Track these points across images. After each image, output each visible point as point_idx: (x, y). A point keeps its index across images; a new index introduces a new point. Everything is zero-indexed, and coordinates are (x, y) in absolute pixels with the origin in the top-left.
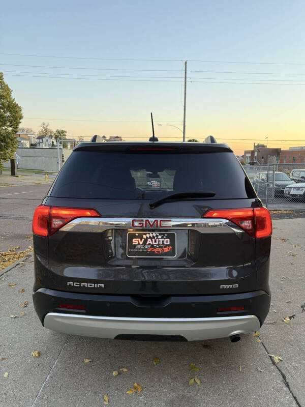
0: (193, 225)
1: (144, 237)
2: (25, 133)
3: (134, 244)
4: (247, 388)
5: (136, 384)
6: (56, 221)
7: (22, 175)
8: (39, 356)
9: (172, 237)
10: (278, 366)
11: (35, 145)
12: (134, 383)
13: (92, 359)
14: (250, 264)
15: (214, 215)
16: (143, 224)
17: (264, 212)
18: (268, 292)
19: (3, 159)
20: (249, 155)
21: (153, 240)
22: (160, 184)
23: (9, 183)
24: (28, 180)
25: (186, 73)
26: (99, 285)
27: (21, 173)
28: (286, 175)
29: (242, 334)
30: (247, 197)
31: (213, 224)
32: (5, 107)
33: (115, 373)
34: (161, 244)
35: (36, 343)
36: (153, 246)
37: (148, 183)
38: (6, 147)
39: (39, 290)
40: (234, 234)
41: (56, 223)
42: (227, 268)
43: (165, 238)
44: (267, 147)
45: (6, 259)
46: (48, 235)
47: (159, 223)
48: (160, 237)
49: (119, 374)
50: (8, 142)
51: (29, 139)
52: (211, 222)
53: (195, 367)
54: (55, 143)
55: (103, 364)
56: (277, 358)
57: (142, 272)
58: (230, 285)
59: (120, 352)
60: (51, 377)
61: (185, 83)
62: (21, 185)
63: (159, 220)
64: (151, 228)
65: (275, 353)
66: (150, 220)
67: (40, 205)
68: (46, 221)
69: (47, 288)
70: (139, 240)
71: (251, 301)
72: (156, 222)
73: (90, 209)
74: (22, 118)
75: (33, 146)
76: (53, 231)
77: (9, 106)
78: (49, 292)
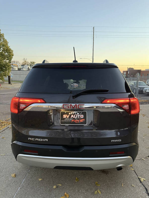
0: (97, 107)
1: (70, 114)
2: (15, 63)
3: (64, 117)
4: (126, 196)
5: (66, 193)
6: (22, 105)
7: (14, 84)
8: (15, 176)
9: (84, 114)
10: (143, 184)
11: (20, 69)
12: (65, 193)
13: (43, 179)
14: (127, 128)
15: (108, 102)
16: (68, 107)
17: (135, 100)
18: (137, 144)
19: (4, 76)
20: (125, 73)
21: (75, 115)
22: (78, 85)
23: (7, 87)
24: (17, 86)
25: (94, 33)
26: (45, 139)
27: (13, 83)
28: (144, 82)
29: (123, 166)
30: (126, 92)
31: (107, 107)
32: (5, 51)
33: (54, 187)
34: (79, 117)
35: (14, 169)
36: (74, 119)
37: (72, 85)
38: (6, 70)
39: (14, 142)
40: (119, 112)
41: (22, 106)
42: (115, 131)
43: (81, 114)
44: (134, 69)
45: (3, 125)
46: (18, 113)
47: (77, 106)
48: (78, 114)
49: (57, 187)
50: (6, 68)
51: (17, 66)
52: (106, 105)
53: (98, 184)
54: (30, 68)
55: (48, 181)
56: (142, 179)
57: (70, 133)
58: (116, 140)
59: (58, 175)
60: (21, 188)
61: (93, 38)
62: (13, 88)
63: (77, 104)
64: (73, 109)
65: (141, 176)
66: (72, 104)
67: (15, 97)
68: (17, 105)
69: (18, 141)
70: (67, 115)
71: (128, 149)
72: (76, 106)
73: (40, 99)
74: (13, 56)
75: (19, 69)
76: (21, 111)
77: (7, 50)
78: (19, 143)
